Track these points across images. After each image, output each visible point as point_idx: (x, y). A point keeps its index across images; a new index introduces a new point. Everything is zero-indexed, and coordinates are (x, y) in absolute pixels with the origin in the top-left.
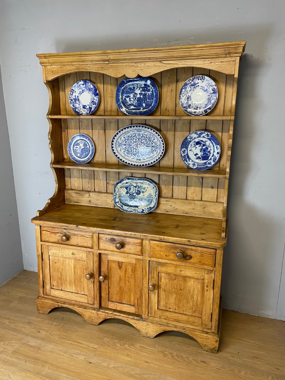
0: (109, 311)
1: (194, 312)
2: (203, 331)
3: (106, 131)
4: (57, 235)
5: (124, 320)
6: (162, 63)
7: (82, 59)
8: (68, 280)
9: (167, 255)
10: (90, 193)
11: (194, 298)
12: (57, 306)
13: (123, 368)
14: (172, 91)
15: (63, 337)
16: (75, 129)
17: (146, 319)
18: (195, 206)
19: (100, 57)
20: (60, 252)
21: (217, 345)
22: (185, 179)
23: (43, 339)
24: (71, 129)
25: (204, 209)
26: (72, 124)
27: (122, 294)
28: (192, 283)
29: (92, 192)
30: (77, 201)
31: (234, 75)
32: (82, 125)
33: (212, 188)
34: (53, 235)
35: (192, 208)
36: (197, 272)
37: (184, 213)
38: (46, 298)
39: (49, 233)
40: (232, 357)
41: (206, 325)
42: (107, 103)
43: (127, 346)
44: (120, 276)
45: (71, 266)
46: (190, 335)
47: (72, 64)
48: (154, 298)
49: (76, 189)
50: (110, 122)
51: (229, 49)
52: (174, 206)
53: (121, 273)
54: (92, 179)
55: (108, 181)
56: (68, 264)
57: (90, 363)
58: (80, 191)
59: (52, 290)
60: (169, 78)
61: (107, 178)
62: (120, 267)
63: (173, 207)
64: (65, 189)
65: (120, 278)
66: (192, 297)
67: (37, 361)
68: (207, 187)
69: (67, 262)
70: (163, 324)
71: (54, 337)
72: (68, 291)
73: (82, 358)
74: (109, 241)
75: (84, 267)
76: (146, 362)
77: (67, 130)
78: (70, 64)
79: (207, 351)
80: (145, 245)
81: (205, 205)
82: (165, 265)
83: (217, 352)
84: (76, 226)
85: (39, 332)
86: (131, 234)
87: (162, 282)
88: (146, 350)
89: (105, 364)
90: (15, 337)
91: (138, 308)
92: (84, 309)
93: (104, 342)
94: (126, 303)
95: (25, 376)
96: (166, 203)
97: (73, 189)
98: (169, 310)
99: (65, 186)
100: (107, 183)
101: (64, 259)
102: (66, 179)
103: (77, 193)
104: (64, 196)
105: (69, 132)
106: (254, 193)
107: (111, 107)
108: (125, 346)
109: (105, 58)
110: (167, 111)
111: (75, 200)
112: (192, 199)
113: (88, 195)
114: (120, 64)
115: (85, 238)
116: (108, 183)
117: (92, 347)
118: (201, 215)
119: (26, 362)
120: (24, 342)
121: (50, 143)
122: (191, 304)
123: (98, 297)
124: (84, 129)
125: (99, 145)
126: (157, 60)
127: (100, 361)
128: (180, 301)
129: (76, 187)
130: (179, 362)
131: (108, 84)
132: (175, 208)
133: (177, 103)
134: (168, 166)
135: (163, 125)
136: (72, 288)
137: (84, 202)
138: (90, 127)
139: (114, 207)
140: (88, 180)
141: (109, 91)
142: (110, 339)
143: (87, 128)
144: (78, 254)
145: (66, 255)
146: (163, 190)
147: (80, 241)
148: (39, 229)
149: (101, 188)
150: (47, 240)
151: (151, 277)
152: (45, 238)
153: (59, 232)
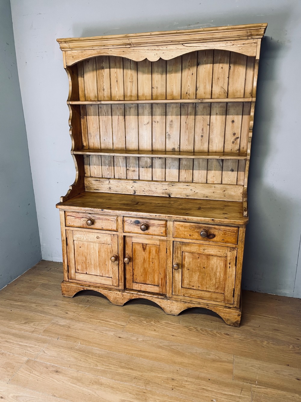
0: (134, 292)
1: (217, 288)
2: (225, 306)
3: (126, 116)
4: (81, 220)
5: (149, 299)
6: (184, 45)
7: (103, 43)
8: (93, 263)
9: (191, 234)
10: (110, 180)
11: (217, 275)
12: (82, 289)
13: (151, 341)
14: (192, 74)
15: (91, 316)
16: (94, 116)
17: (171, 298)
18: (215, 189)
19: (121, 41)
20: (85, 236)
21: (239, 319)
22: (205, 163)
23: (71, 319)
24: (90, 116)
25: (225, 192)
26: (91, 110)
27: (146, 275)
28: (215, 261)
29: (111, 179)
30: (98, 189)
31: (255, 57)
32: (101, 111)
33: (232, 170)
34: (77, 220)
35: (212, 191)
36: (220, 250)
37: (204, 197)
38: (71, 282)
39: (73, 218)
40: (254, 330)
41: (228, 301)
42: (127, 88)
43: (152, 323)
44: (144, 257)
45: (96, 250)
46: (213, 311)
47: (93, 48)
48: (178, 276)
49: (96, 177)
50: (130, 108)
51: (251, 31)
52: (195, 190)
53: (145, 255)
54: (111, 166)
55: (127, 168)
56: (93, 248)
57: (120, 337)
58: (100, 178)
59: (77, 274)
60: (189, 61)
61: (127, 165)
62: (144, 249)
63: (193, 191)
64: (84, 176)
65: (144, 259)
66: (215, 274)
67: (68, 338)
68: (227, 170)
69: (92, 246)
70: (187, 301)
71: (81, 316)
72: (93, 274)
74: (133, 223)
75: (109, 250)
76: (173, 336)
77: (86, 117)
78: (91, 48)
79: (229, 325)
80: (170, 227)
81: (226, 188)
82: (188, 245)
83: (239, 325)
84: (101, 209)
85: (67, 313)
86: (156, 216)
87: (186, 262)
88: (171, 325)
89: (135, 339)
90: (44, 318)
91: (162, 288)
92: (109, 290)
93: (130, 320)
94: (150, 283)
95: (59, 351)
96: (187, 187)
97: (92, 177)
98: (192, 288)
99: (85, 173)
100: (127, 170)
101: (89, 243)
102: (86, 166)
103: (97, 180)
104: (84, 183)
105: (88, 119)
106: (273, 175)
107: (131, 92)
108: (151, 322)
109: (127, 41)
110: (187, 95)
111: (95, 187)
112: (213, 183)
113: (108, 182)
114: (142, 48)
115: (110, 221)
116: (128, 170)
118: (221, 198)
119: (58, 339)
120: (54, 322)
121: (70, 130)
122: (214, 281)
123: (123, 279)
124: (104, 115)
126: (179, 43)
127: (129, 336)
128: (203, 278)
129: (96, 174)
130: (203, 334)
131: (127, 69)
132: (196, 192)
133: (198, 86)
134: (189, 151)
135: (184, 109)
136: (97, 271)
137: (104, 189)
138: (109, 113)
139: (135, 193)
140: (108, 167)
141: (129, 76)
142: (136, 317)
143: (107, 114)
144: (103, 238)
145: (91, 240)
146: (183, 174)
147: (105, 225)
148: (63, 214)
149: (121, 175)
150: (72, 225)
151: (175, 256)
152: (69, 223)
153: (84, 216)
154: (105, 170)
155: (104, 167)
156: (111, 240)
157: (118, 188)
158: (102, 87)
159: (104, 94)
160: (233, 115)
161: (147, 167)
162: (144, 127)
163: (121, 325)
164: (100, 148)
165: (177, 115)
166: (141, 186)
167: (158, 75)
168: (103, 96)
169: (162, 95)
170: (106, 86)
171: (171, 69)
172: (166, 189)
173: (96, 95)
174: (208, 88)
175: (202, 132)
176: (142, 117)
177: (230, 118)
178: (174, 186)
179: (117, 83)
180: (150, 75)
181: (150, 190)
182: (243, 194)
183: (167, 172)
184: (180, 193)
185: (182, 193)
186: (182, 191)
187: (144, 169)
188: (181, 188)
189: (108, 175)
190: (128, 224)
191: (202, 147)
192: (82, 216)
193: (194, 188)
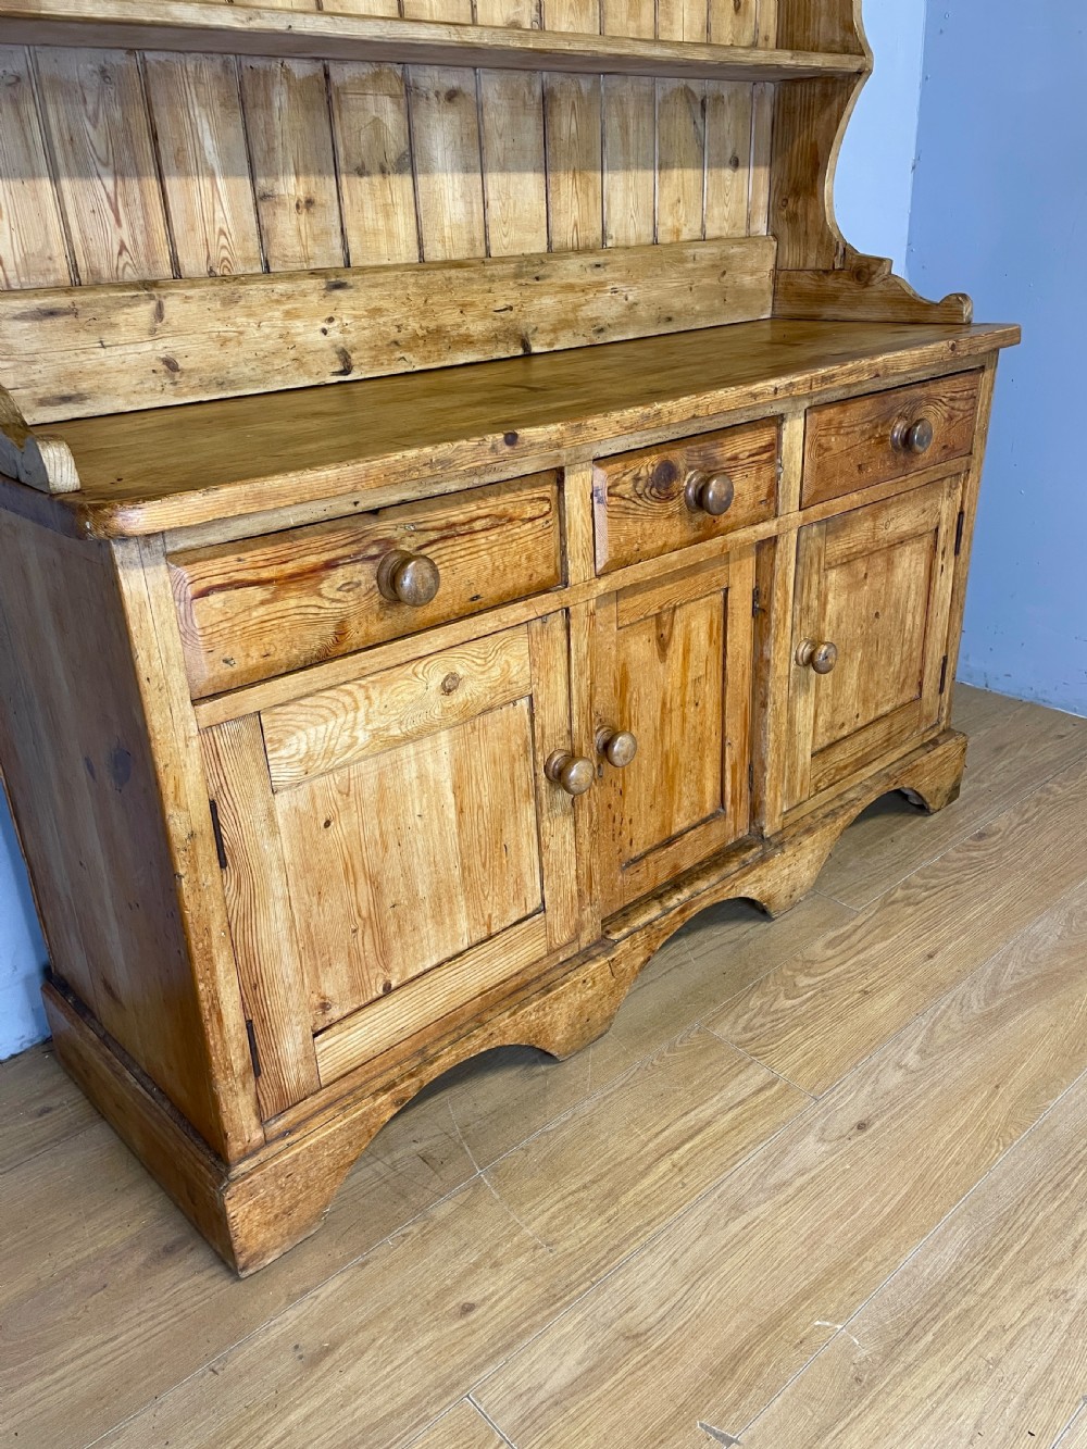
2: (924, 745)
4: (325, 587)
5: (722, 898)
8: (423, 890)
9: (864, 461)
10: (156, 295)
11: (907, 628)
13: (938, 1028)
17: (780, 833)
18: (694, 269)
20: (361, 715)
25: (724, 278)
27: (671, 788)
28: (907, 563)
30: (66, 390)
33: (735, 163)
34: (293, 603)
35: (687, 283)
36: (926, 505)
37: (657, 320)
39: (258, 594)
41: (927, 718)
44: (665, 694)
45: (437, 783)
49: (14, 285)
52: (626, 291)
53: (668, 675)
54: (139, 175)
55: (263, 183)
56: (415, 783)
57: (862, 1126)
59: (324, 1043)
61: (258, 155)
62: (664, 645)
63: (619, 298)
65: (664, 705)
66: (902, 625)
68: (720, 165)
69: (410, 772)
71: (566, 1237)
72: (428, 966)
73: (810, 1149)
74: (647, 491)
76: (930, 957)
81: (725, 259)
88: (855, 938)
89: (896, 1076)
92: (544, 995)
93: (740, 1043)
94: (687, 824)
96: (597, 280)
98: (840, 735)
100: (261, 199)
101: (385, 759)
103: (52, 313)
108: (800, 985)
112: (674, 240)
113: (144, 311)
116: (265, 197)
117: (749, 1091)
118: (713, 315)
120: (512, 1416)
122: (897, 660)
128: (871, 668)
130: (959, 882)
132: (630, 298)
136: (454, 924)
137: (126, 382)
139: (345, 372)
140: (109, 183)
142: (731, 1018)
144: (481, 669)
145: (401, 723)
146: (566, 204)
147: (490, 566)
148: (161, 591)
149: (224, 247)
150: (252, 662)
151: (801, 610)
152: (226, 661)
153: (340, 552)
154: (87, 215)
155: (79, 184)
156: (533, 664)
157: (232, 348)
161: (383, 171)
163: (761, 1090)
166: (379, 311)
172: (511, 308)
178: (544, 277)
181: (432, 325)
182: (775, 279)
183: (491, 195)
184: (571, 316)
185: (581, 314)
186: (576, 307)
187: (371, 184)
188: (570, 288)
189: (120, 253)
190: (623, 503)
191: (632, 25)
192: (326, 557)
193: (623, 281)
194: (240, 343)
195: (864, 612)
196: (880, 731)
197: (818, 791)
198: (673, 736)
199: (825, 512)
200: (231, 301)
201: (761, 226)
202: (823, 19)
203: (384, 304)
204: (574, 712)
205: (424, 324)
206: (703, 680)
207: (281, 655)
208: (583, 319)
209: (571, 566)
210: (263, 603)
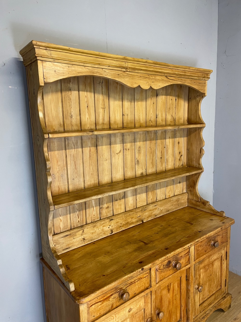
1: (217, 287)
3: (98, 147)
4: (111, 299)
6: (167, 78)
7: (98, 61)
9: (206, 250)
10: (82, 228)
14: (154, 103)
16: (59, 150)
18: (173, 202)
19: (118, 63)
20: (114, 320)
24: (52, 151)
25: (178, 202)
28: (216, 264)
30: (67, 247)
31: (205, 94)
32: (68, 143)
33: (180, 183)
34: (105, 303)
35: (171, 204)
36: (219, 253)
39: (100, 303)
41: (223, 292)
42: (99, 115)
44: (169, 299)
46: (219, 308)
47: (85, 65)
48: (197, 298)
49: (62, 232)
50: (103, 137)
53: (170, 295)
54: (82, 210)
58: (69, 230)
60: (151, 92)
61: (101, 203)
62: (169, 290)
66: (216, 275)
68: (177, 184)
74: (165, 267)
75: (141, 318)
78: (83, 64)
80: (192, 251)
82: (203, 261)
87: (201, 278)
96: (155, 208)
97: (57, 234)
98: (205, 300)
100: (100, 208)
103: (67, 236)
109: (124, 64)
110: (151, 122)
111: (65, 246)
112: (169, 197)
113: (81, 231)
114: (136, 74)
115: (142, 280)
116: (101, 208)
118: (176, 208)
122: (216, 282)
124: (72, 148)
125: (91, 165)
126: (164, 75)
128: (210, 285)
129: (61, 228)
131: (99, 93)
132: (161, 209)
133: (157, 114)
134: (153, 173)
135: (148, 135)
137: (77, 243)
138: (79, 145)
139: (112, 233)
140: (78, 212)
141: (101, 102)
143: (76, 147)
144: (135, 306)
145: (121, 319)
146: (150, 196)
147: (138, 287)
148: (85, 308)
149: (94, 217)
150: (98, 315)
151: (195, 279)
152: (94, 316)
153: (113, 292)
154: (74, 218)
155: (73, 214)
156: (145, 303)
157: (94, 234)
158: (69, 114)
159: (71, 122)
160: (178, 138)
161: (120, 199)
162: (117, 156)
164: (67, 192)
165: (144, 141)
166: (118, 222)
167: (128, 102)
168: (71, 124)
169: (131, 123)
170: (74, 111)
171: (138, 98)
172: (140, 216)
173: (62, 123)
174: (164, 116)
175: (161, 154)
176: (115, 146)
177: (177, 139)
178: (146, 210)
179: (88, 109)
180: (121, 102)
181: (127, 222)
182: (188, 200)
183: (137, 198)
184: (151, 215)
185: (152, 214)
186: (152, 213)
187: (118, 202)
188: (151, 210)
189: (78, 222)
190: (161, 270)
191: (161, 167)
192: (111, 294)
193: (160, 207)
194: (95, 233)
195: (208, 275)
196: (213, 297)
197: (201, 312)
198: (171, 307)
199: (199, 260)
200: (94, 227)
201: (185, 191)
202: (195, 162)
203: (119, 221)
204: (152, 310)
205: (125, 222)
206: (177, 295)
207: (102, 313)
208: (153, 215)
209: (152, 283)
210: (100, 305)
